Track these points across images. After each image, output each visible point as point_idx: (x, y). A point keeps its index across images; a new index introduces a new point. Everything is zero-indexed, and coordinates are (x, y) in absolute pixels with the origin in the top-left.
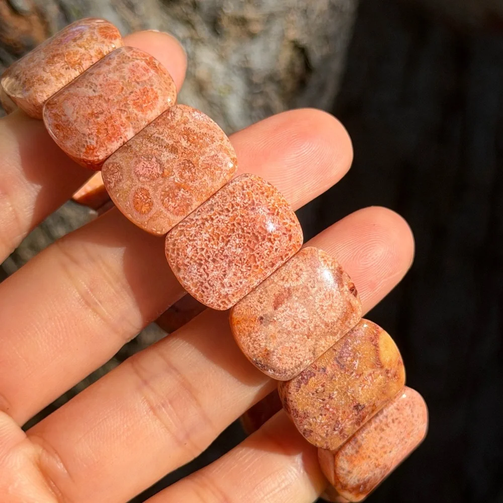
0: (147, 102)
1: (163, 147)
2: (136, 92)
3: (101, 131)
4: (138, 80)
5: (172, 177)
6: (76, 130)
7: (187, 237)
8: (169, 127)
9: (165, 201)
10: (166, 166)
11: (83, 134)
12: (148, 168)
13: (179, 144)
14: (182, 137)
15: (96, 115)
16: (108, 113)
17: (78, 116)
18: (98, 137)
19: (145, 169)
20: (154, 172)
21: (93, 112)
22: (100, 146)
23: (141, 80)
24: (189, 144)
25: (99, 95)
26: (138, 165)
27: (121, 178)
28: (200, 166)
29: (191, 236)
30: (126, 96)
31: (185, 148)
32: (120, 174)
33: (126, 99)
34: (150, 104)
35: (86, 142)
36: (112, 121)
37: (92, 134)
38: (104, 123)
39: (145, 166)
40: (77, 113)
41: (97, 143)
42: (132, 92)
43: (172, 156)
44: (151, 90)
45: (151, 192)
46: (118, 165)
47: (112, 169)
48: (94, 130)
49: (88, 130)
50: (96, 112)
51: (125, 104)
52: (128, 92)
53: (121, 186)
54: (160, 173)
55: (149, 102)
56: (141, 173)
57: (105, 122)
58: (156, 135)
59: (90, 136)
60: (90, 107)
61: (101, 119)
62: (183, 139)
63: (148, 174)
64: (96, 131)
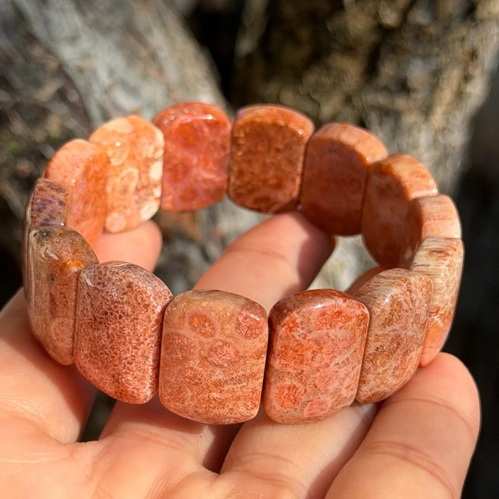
0: (287, 396)
1: (228, 380)
2: (302, 395)
3: (300, 346)
4: (310, 403)
5: (198, 362)
6: (320, 329)
7: (139, 320)
8: (241, 398)
9: (185, 339)
10: (211, 368)
11: (312, 331)
12: (223, 356)
13: (218, 392)
14: (222, 398)
15: (316, 353)
16: (307, 362)
17: (329, 339)
18: (298, 341)
19: (225, 353)
20: (216, 355)
21: (321, 352)
22: (288, 336)
23: (308, 405)
24: (210, 397)
25: (329, 366)
26: (234, 351)
27: (238, 331)
28: (186, 387)
29: (137, 323)
30: (307, 386)
31: (211, 392)
32: (242, 332)
33: (305, 384)
34: (283, 397)
35: (303, 329)
36: (298, 362)
37: (304, 338)
38: (303, 354)
39: (227, 355)
40: (333, 340)
41: (293, 336)
42: (305, 392)
43: (214, 378)
44: (293, 406)
45: (203, 339)
46: (252, 338)
47: (254, 331)
48: (305, 343)
49: (311, 338)
50: (318, 354)
51: (302, 380)
52: (308, 390)
53: (232, 325)
54: (210, 359)
55: (284, 397)
56: (225, 347)
57: (303, 355)
58: (245, 384)
59: (304, 336)
60: (327, 352)
61: (309, 355)
62: (219, 397)
63: (219, 350)
64: (303, 344)
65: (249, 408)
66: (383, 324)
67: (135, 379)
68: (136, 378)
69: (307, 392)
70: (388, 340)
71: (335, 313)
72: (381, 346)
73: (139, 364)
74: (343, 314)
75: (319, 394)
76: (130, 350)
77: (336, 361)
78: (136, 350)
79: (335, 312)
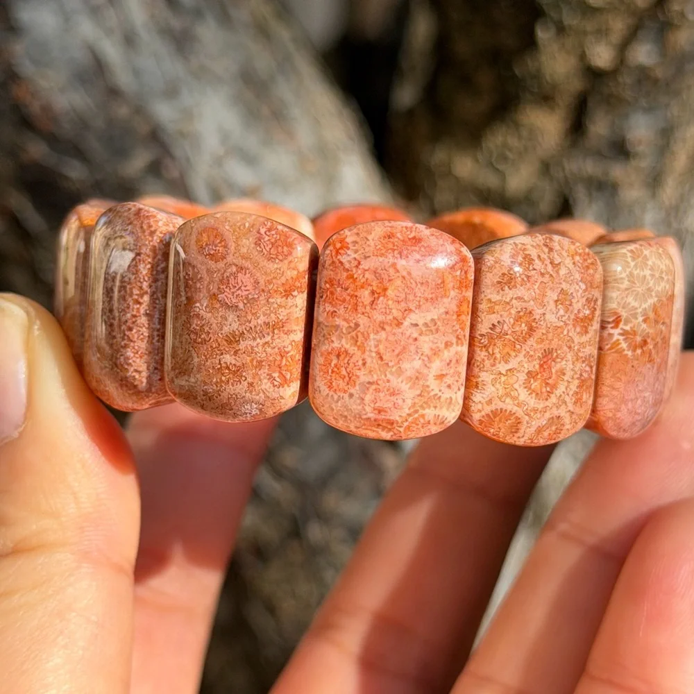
0: (336, 369)
1: (245, 332)
2: (359, 369)
3: (351, 280)
4: (374, 387)
5: (205, 305)
6: (382, 255)
8: (264, 363)
9: (190, 269)
10: (222, 312)
11: (369, 257)
12: (238, 290)
13: (232, 353)
14: (238, 364)
15: (376, 295)
16: (363, 310)
17: (398, 274)
18: (348, 270)
19: (240, 284)
20: (227, 290)
21: (385, 295)
22: (333, 262)
23: (371, 390)
24: (222, 362)
25: (402, 323)
26: (252, 281)
27: (258, 248)
28: (191, 349)
30: (367, 353)
31: (222, 354)
32: (264, 250)
33: (362, 348)
34: (330, 371)
35: (356, 252)
36: (350, 307)
37: (357, 267)
38: (356, 294)
39: (243, 288)
40: (404, 277)
41: (341, 263)
42: (364, 364)
43: (226, 329)
44: (346, 389)
45: (212, 264)
46: (277, 261)
47: (280, 248)
48: (360, 275)
49: (367, 268)
50: (381, 298)
51: (357, 341)
52: (369, 361)
53: (251, 239)
54: (221, 297)
55: (333, 372)
56: (239, 275)
57: (356, 296)
58: (268, 338)
59: (356, 263)
60: (395, 298)
61: (365, 295)
62: (233, 362)
63: (232, 281)
64: (355, 276)
65: (276, 383)
66: (499, 282)
67: (137, 356)
68: (137, 353)
69: (367, 365)
70: (510, 314)
71: (410, 239)
72: (499, 322)
73: (141, 327)
74: (423, 243)
75: (387, 373)
76: (131, 307)
77: (413, 318)
78: (138, 306)
79: (410, 237)
